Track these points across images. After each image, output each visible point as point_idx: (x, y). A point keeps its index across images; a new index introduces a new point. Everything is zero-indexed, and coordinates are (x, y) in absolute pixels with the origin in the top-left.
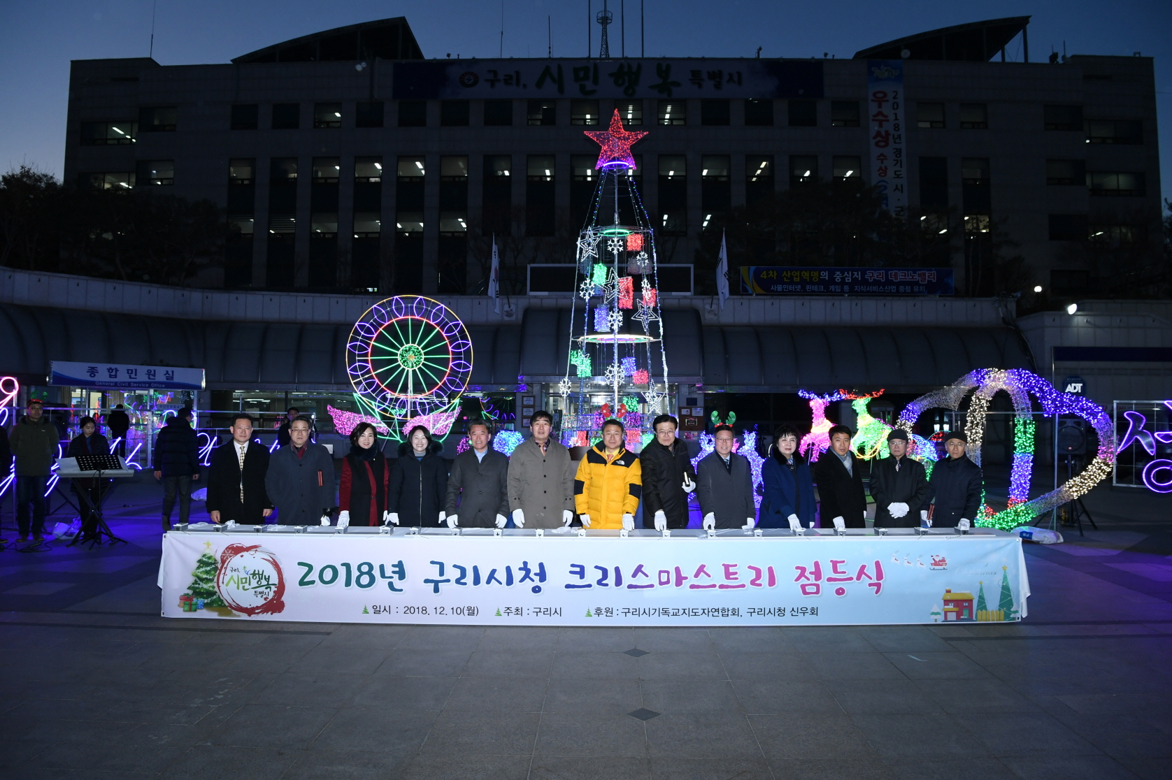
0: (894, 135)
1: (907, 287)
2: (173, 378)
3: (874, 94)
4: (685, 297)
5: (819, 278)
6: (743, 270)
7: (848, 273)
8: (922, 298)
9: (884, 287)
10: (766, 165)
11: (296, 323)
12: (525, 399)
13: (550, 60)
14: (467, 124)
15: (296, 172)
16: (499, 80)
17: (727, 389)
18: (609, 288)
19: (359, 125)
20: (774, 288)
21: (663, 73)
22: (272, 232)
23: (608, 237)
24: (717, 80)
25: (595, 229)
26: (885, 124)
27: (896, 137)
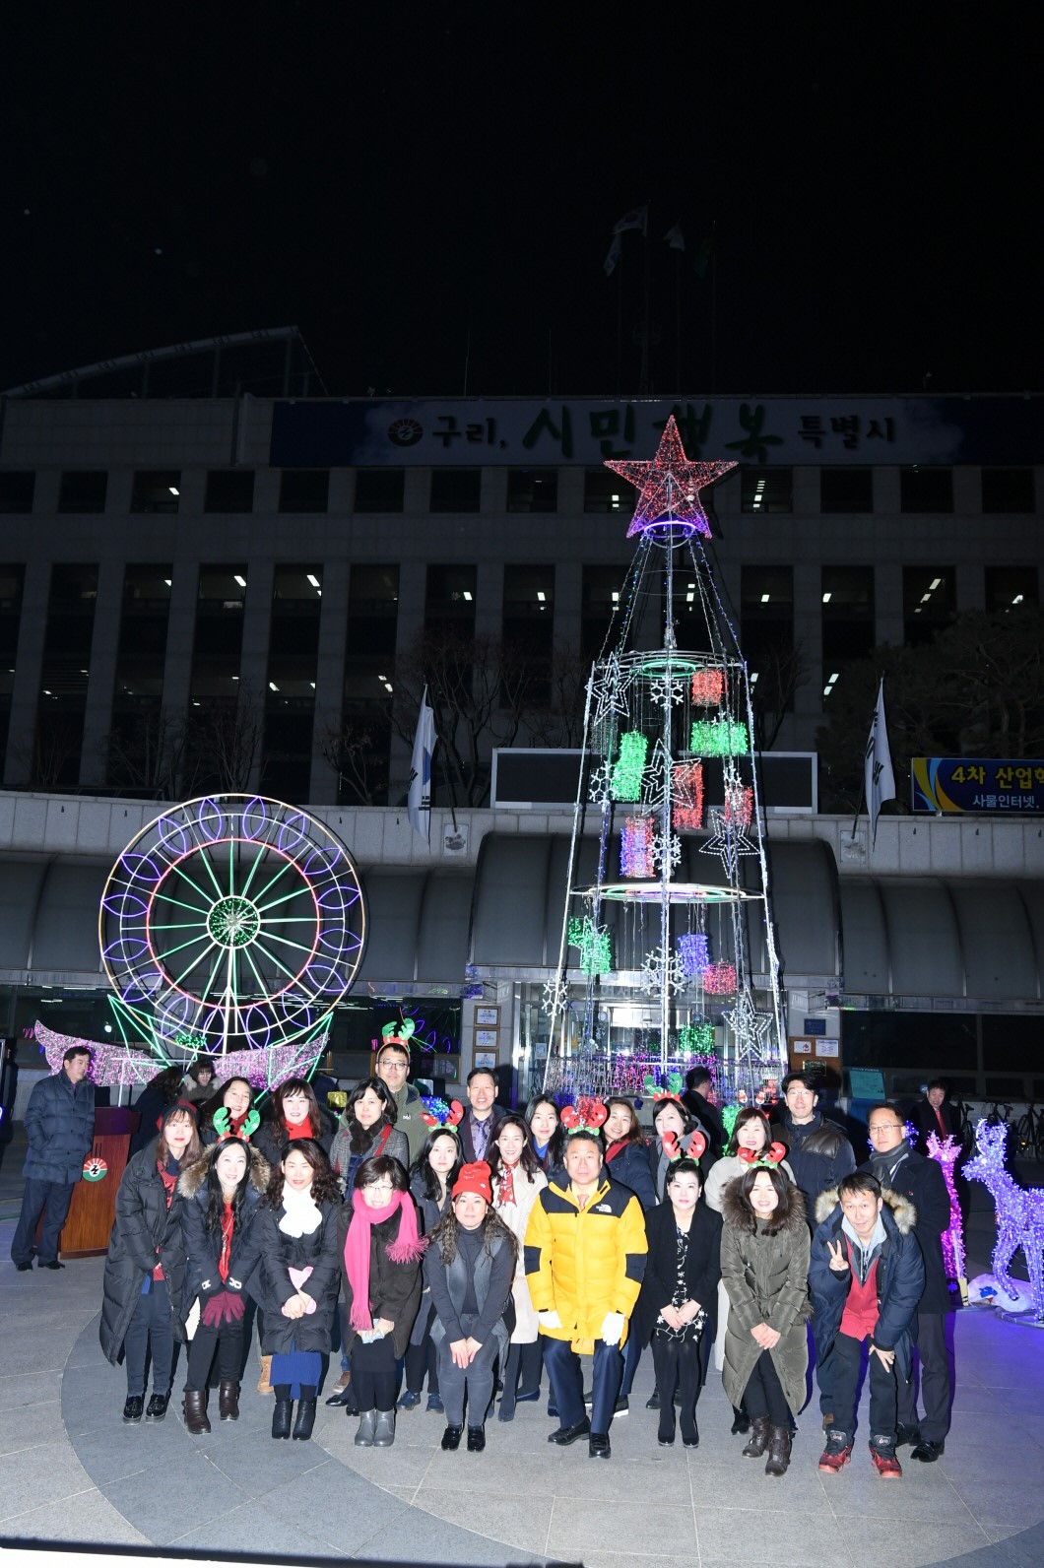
4: (801, 817)
6: (918, 764)
10: (940, 583)
11: (42, 852)
12: (480, 1012)
13: (549, 400)
14: (399, 508)
15: (95, 589)
16: (459, 434)
17: (890, 1005)
18: (653, 782)
19: (210, 508)
20: (980, 800)
21: (751, 421)
22: (48, 693)
23: (651, 675)
24: (850, 432)
25: (624, 658)
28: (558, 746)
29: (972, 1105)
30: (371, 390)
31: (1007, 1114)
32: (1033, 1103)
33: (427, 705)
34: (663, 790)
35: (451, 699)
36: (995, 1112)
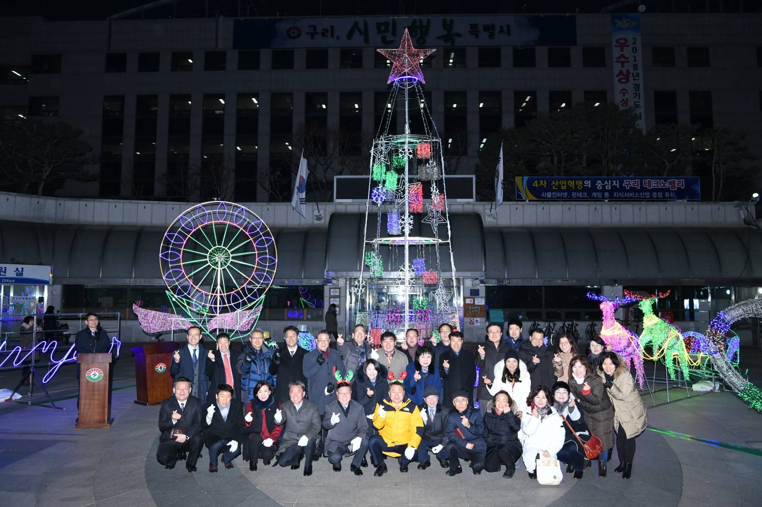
0: (633, 74)
1: (659, 193)
2: (22, 274)
3: (617, 41)
4: (468, 203)
5: (583, 186)
6: (518, 179)
7: (608, 182)
8: (673, 203)
9: (639, 193)
10: (530, 98)
11: (137, 226)
12: (332, 290)
13: (358, 17)
14: (292, 67)
15: (156, 106)
16: (318, 33)
17: (506, 283)
18: (400, 193)
19: (207, 68)
20: (544, 194)
21: (448, 26)
22: (138, 153)
23: (399, 145)
24: (491, 31)
25: (387, 138)
26: (625, 64)
27: (635, 75)
29: (539, 323)
30: (278, 13)
31: (554, 326)
32: (565, 321)
33: (304, 157)
34: (404, 196)
35: (315, 154)
36: (549, 326)
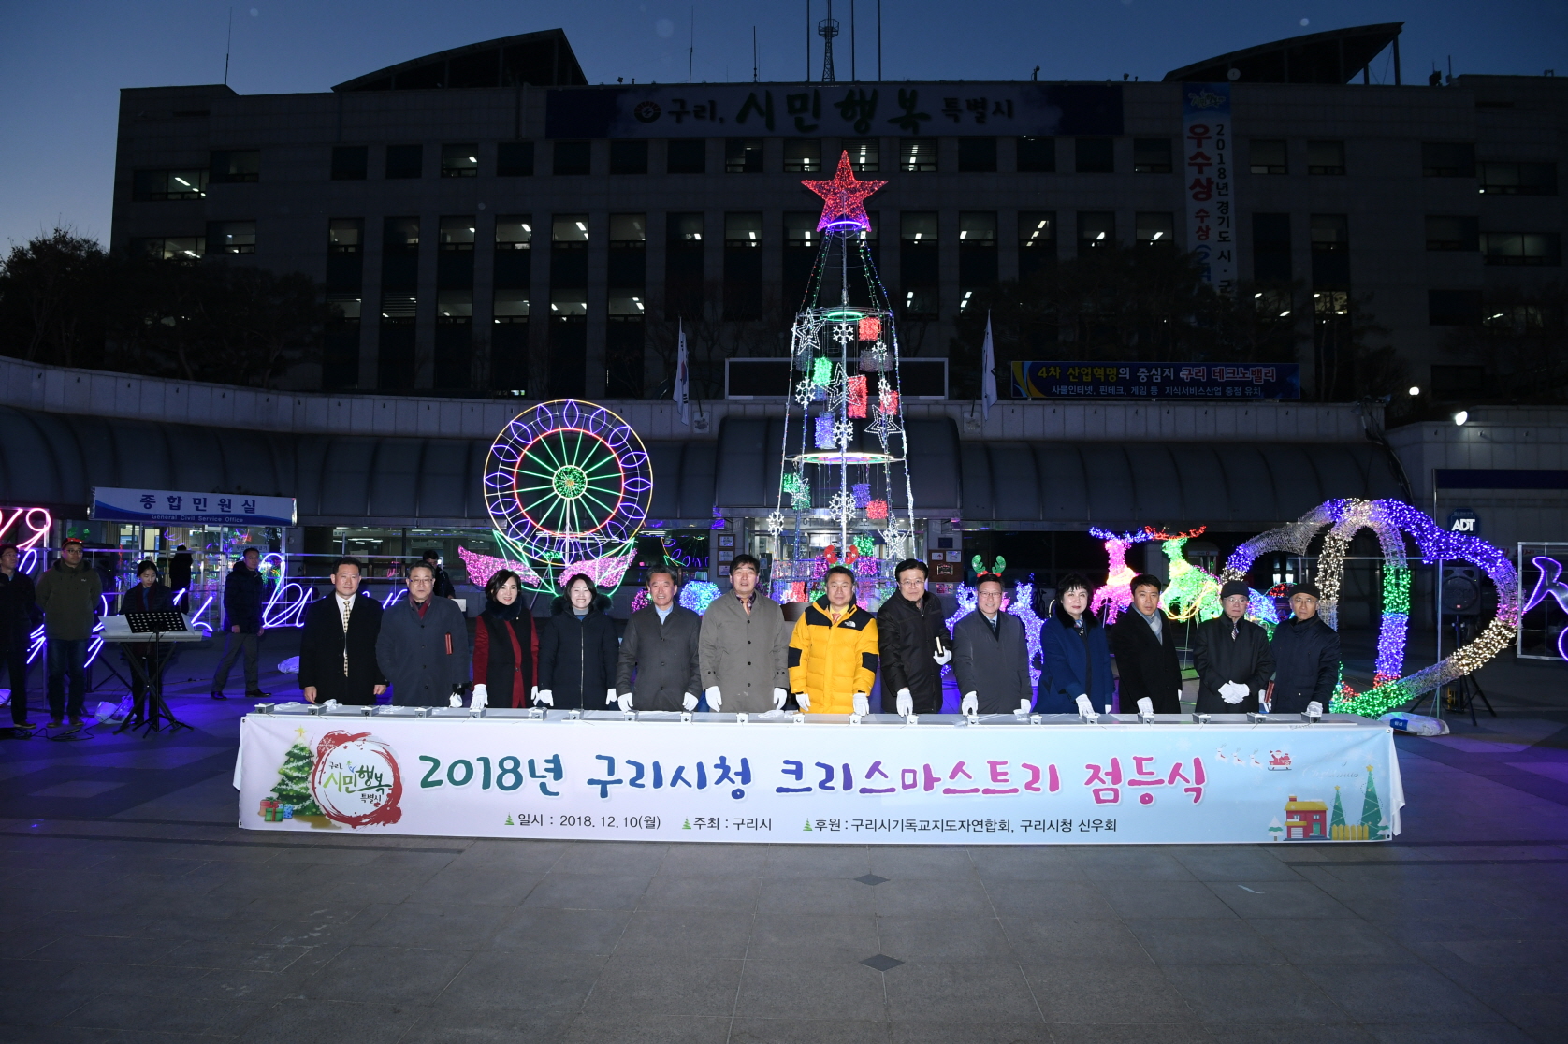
0: (1218, 184)
1: (1236, 389)
2: (254, 509)
3: (1192, 130)
4: (937, 403)
5: (1117, 376)
6: (1015, 365)
7: (1157, 371)
8: (1257, 404)
9: (1205, 389)
10: (1045, 224)
12: (722, 539)
13: (755, 86)
14: (644, 171)
15: (417, 236)
16: (688, 113)
17: (994, 527)
18: (835, 390)
19: (501, 173)
20: (1056, 389)
21: (908, 102)
22: (385, 315)
23: (834, 321)
24: (981, 111)
25: (816, 311)
26: (1206, 169)
27: (1221, 186)
28: (768, 356)
29: (1045, 590)
33: (682, 331)
34: (841, 395)
